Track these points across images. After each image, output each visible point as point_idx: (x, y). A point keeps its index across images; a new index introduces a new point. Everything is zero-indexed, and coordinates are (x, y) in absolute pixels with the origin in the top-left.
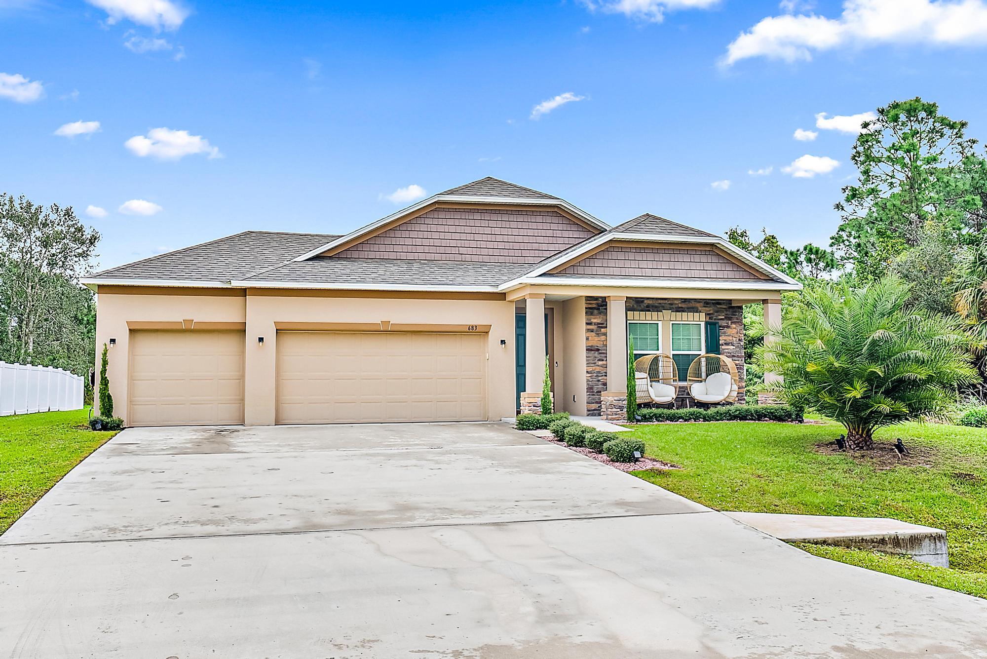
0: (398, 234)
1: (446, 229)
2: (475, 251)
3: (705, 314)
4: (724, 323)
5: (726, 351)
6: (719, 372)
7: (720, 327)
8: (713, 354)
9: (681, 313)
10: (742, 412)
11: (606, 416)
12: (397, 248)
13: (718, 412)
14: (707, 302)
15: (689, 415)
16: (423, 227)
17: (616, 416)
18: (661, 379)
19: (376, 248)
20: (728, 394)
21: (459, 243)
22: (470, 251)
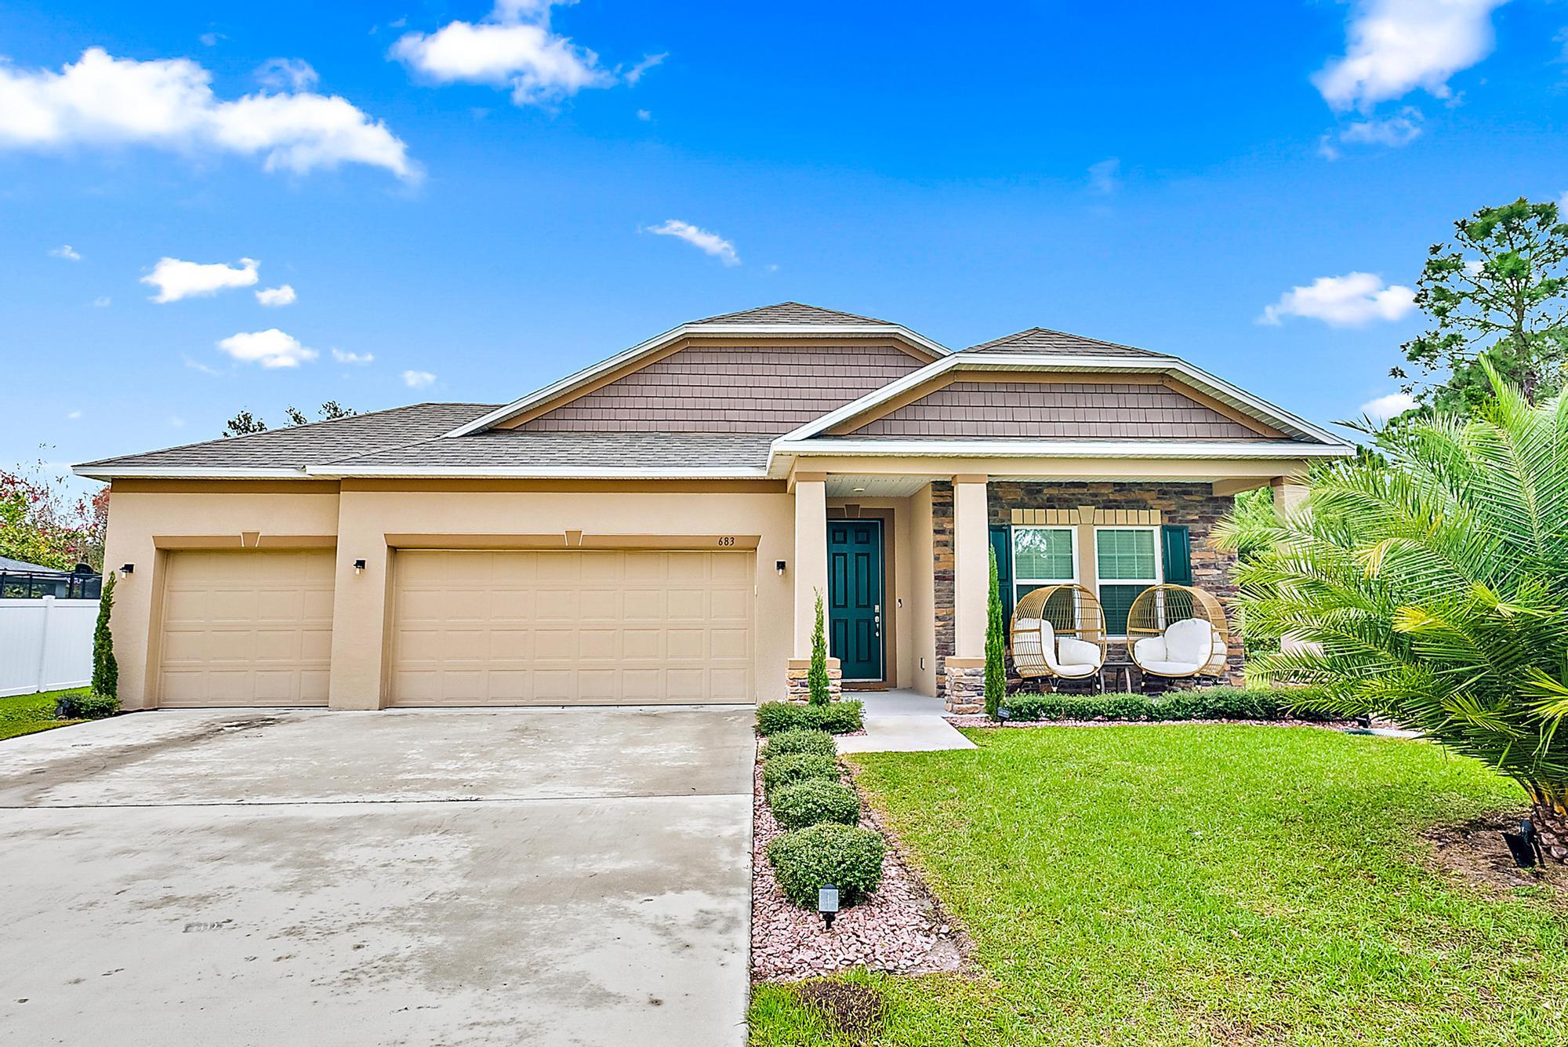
0: (623, 390)
1: (704, 380)
2: (752, 416)
3: (1161, 512)
4: (1198, 528)
5: (1204, 578)
6: (1191, 617)
7: (1191, 534)
8: (1177, 585)
9: (1114, 511)
10: (1231, 704)
11: (951, 704)
12: (620, 414)
13: (1178, 701)
14: (1165, 490)
15: (1116, 708)
16: (666, 380)
17: (969, 706)
18: (1078, 631)
19: (587, 414)
20: (1205, 662)
21: (725, 404)
22: (744, 416)
